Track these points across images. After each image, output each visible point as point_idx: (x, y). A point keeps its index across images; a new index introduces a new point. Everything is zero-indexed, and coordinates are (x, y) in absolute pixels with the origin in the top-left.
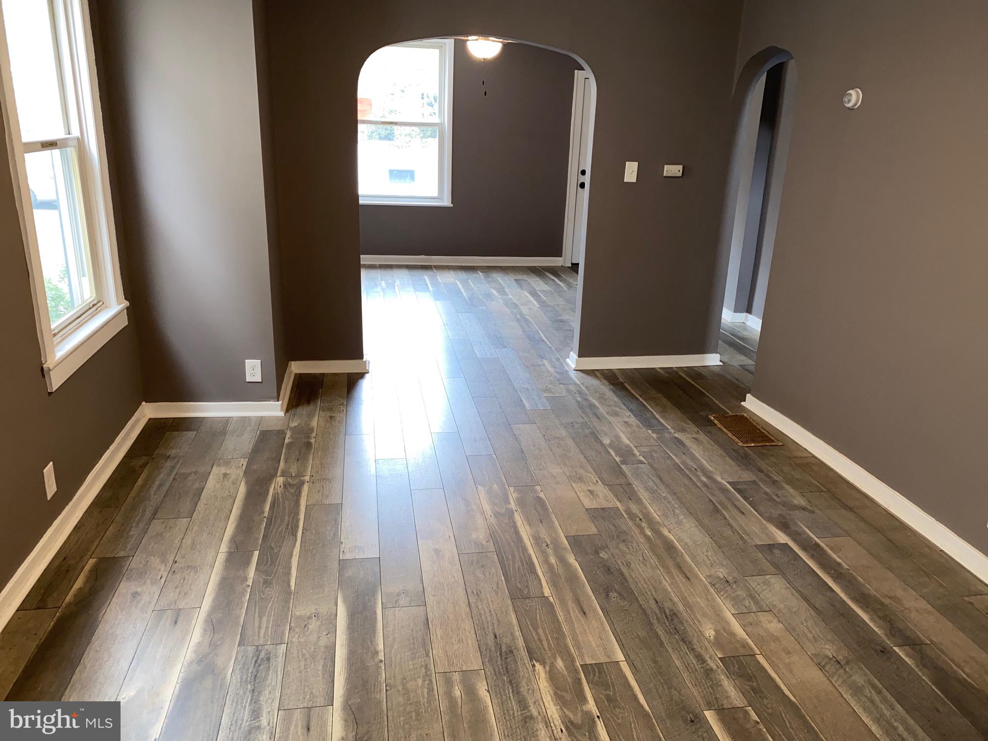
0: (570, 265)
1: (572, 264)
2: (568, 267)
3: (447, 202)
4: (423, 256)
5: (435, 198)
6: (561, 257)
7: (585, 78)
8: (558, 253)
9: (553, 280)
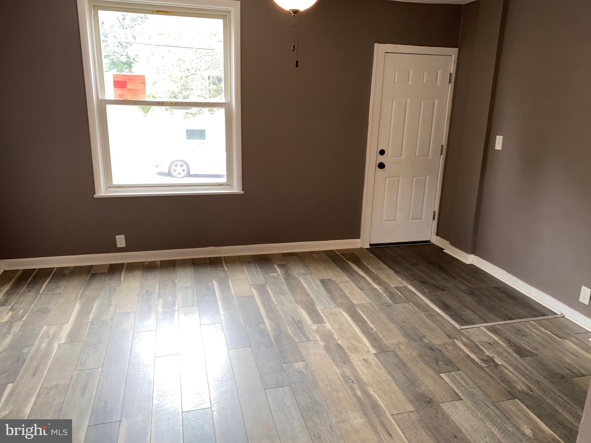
0: (369, 247)
1: (371, 245)
2: (366, 249)
3: (236, 189)
4: (212, 247)
5: (223, 185)
6: (359, 238)
7: (385, 53)
8: (356, 234)
9: (363, 277)
